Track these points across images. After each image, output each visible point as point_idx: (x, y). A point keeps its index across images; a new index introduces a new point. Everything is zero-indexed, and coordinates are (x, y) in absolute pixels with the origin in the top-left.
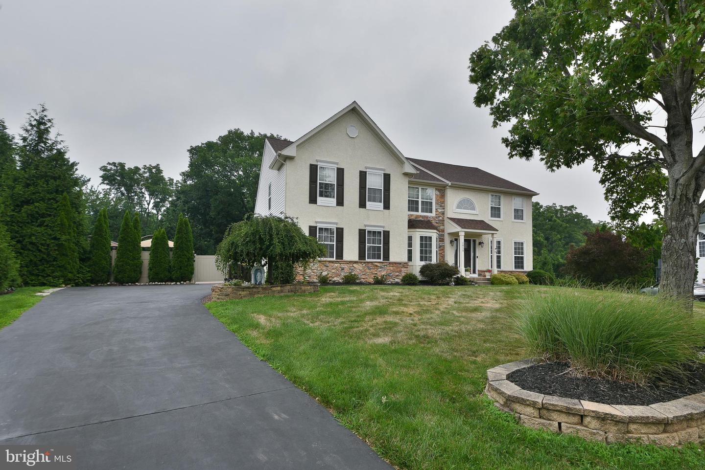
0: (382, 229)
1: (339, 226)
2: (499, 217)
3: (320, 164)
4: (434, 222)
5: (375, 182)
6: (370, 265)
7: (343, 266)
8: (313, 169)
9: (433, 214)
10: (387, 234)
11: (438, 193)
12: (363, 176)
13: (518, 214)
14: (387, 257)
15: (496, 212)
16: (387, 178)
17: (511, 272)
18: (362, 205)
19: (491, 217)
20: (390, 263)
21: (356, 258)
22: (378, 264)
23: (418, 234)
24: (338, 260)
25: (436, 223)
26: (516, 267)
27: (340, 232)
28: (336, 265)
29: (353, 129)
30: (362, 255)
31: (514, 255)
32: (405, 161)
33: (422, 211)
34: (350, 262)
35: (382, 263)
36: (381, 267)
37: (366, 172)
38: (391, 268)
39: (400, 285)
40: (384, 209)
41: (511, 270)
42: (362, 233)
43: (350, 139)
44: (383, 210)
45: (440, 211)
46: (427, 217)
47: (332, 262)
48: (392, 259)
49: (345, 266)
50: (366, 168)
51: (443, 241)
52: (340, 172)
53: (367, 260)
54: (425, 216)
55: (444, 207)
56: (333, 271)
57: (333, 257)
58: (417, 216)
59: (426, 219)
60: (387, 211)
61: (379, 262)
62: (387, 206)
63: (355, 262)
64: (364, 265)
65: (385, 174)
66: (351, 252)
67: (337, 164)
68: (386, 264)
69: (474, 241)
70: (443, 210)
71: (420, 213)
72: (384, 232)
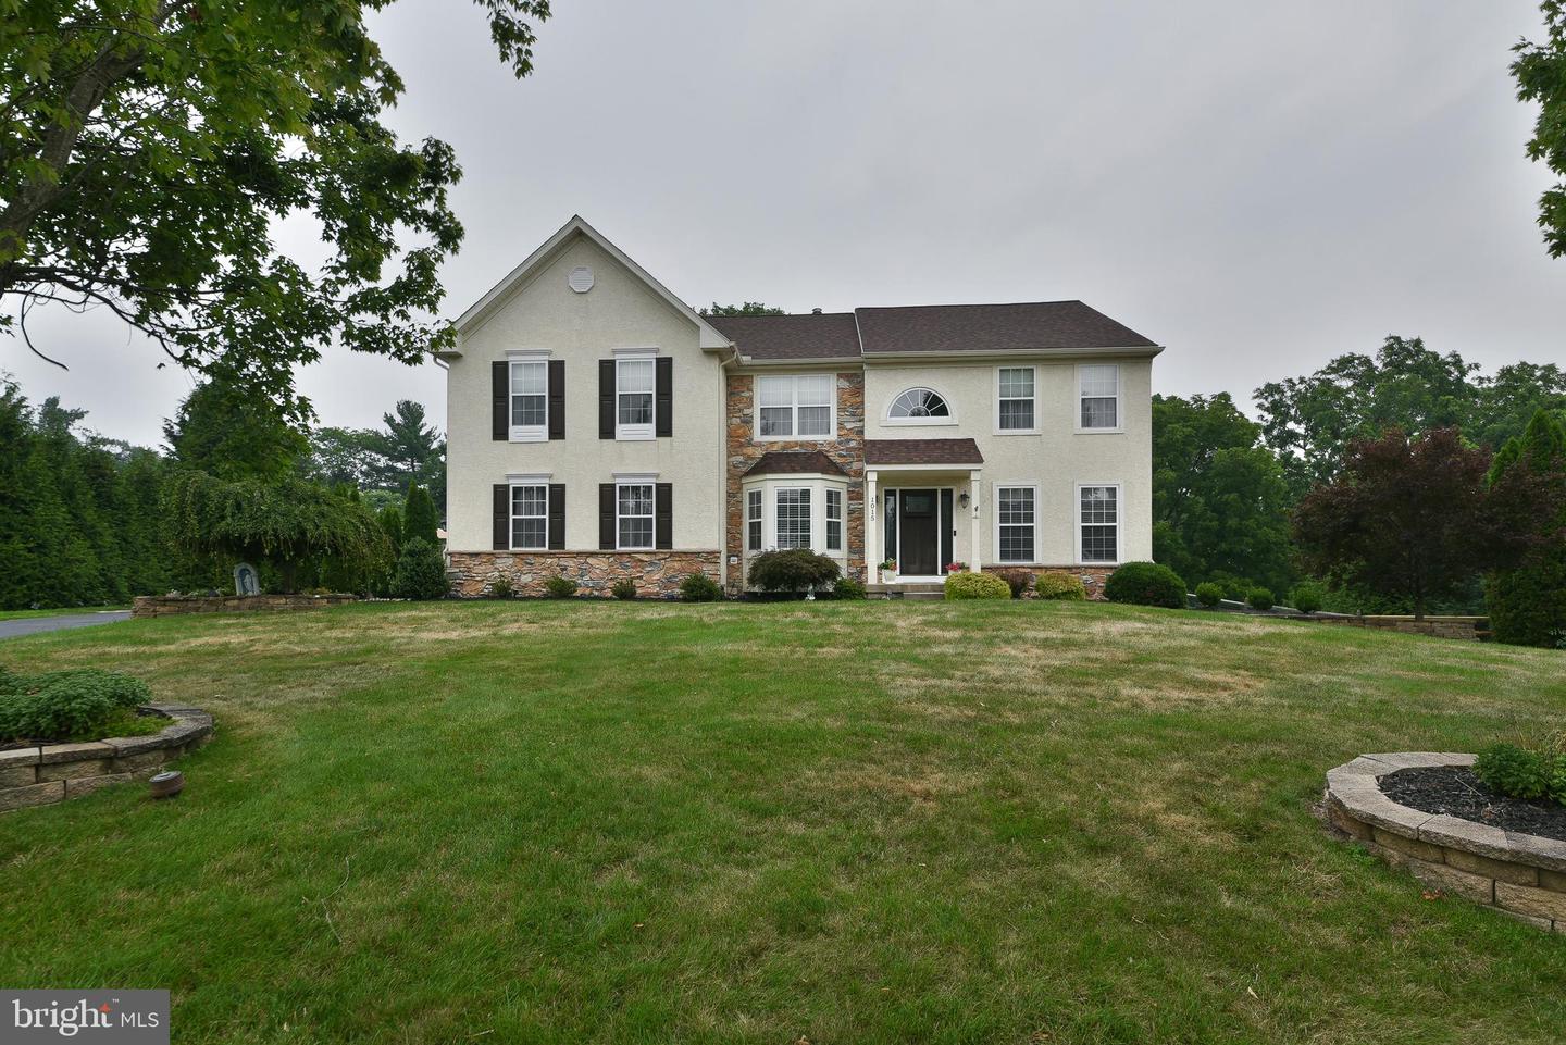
0: (654, 480)
1: (555, 481)
2: (1030, 424)
3: (512, 360)
4: (833, 456)
5: (636, 380)
6: (625, 559)
7: (563, 562)
8: (500, 372)
9: (833, 436)
10: (665, 492)
11: (845, 384)
12: (607, 370)
13: (1096, 412)
14: (665, 539)
15: (1016, 413)
16: (664, 368)
17: (1069, 568)
18: (607, 431)
19: (1001, 427)
20: (671, 555)
21: (594, 546)
22: (645, 558)
23: (772, 488)
24: (553, 551)
25: (840, 456)
26: (1085, 556)
27: (558, 493)
28: (549, 561)
29: (580, 275)
30: (606, 539)
31: (1079, 525)
32: (699, 322)
33: (802, 431)
34: (579, 554)
35: (655, 553)
36: (652, 564)
37: (613, 362)
38: (676, 565)
39: (678, 600)
40: (657, 435)
41: (1069, 563)
42: (606, 492)
43: (577, 297)
44: (655, 438)
45: (849, 426)
46: (814, 444)
47: (542, 555)
48: (680, 543)
49: (571, 563)
50: (615, 352)
51: (862, 499)
52: (557, 370)
53: (618, 548)
54: (807, 442)
55: (863, 415)
56: (543, 573)
57: (544, 546)
58: (787, 445)
59: (810, 450)
60: (667, 439)
61: (647, 553)
62: (665, 429)
63: (592, 554)
64: (612, 559)
65: (659, 360)
66: (582, 531)
67: (549, 353)
68: (663, 556)
69: (948, 494)
70: (859, 424)
71: (795, 437)
72: (659, 486)
